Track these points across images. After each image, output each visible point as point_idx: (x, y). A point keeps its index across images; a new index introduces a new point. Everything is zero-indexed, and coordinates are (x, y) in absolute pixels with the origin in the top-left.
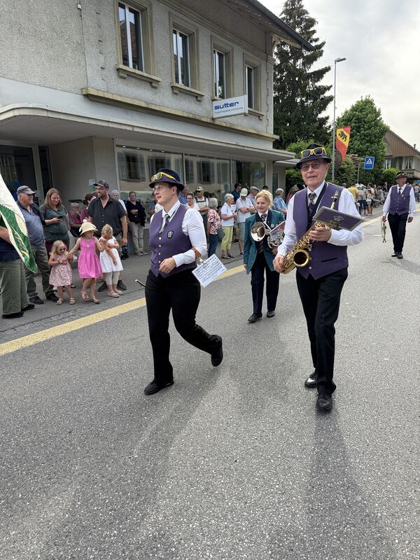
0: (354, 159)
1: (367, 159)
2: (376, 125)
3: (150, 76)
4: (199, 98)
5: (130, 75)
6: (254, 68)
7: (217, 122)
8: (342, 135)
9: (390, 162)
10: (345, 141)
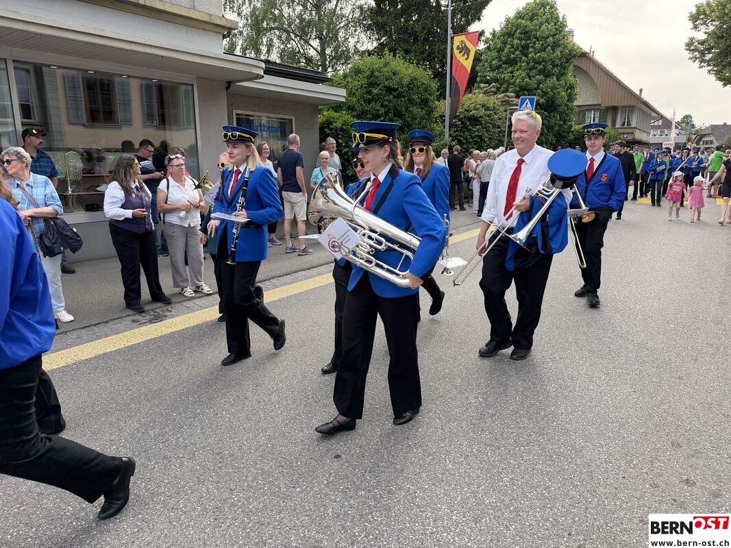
2: (557, 44)
9: (597, 115)
10: (466, 59)
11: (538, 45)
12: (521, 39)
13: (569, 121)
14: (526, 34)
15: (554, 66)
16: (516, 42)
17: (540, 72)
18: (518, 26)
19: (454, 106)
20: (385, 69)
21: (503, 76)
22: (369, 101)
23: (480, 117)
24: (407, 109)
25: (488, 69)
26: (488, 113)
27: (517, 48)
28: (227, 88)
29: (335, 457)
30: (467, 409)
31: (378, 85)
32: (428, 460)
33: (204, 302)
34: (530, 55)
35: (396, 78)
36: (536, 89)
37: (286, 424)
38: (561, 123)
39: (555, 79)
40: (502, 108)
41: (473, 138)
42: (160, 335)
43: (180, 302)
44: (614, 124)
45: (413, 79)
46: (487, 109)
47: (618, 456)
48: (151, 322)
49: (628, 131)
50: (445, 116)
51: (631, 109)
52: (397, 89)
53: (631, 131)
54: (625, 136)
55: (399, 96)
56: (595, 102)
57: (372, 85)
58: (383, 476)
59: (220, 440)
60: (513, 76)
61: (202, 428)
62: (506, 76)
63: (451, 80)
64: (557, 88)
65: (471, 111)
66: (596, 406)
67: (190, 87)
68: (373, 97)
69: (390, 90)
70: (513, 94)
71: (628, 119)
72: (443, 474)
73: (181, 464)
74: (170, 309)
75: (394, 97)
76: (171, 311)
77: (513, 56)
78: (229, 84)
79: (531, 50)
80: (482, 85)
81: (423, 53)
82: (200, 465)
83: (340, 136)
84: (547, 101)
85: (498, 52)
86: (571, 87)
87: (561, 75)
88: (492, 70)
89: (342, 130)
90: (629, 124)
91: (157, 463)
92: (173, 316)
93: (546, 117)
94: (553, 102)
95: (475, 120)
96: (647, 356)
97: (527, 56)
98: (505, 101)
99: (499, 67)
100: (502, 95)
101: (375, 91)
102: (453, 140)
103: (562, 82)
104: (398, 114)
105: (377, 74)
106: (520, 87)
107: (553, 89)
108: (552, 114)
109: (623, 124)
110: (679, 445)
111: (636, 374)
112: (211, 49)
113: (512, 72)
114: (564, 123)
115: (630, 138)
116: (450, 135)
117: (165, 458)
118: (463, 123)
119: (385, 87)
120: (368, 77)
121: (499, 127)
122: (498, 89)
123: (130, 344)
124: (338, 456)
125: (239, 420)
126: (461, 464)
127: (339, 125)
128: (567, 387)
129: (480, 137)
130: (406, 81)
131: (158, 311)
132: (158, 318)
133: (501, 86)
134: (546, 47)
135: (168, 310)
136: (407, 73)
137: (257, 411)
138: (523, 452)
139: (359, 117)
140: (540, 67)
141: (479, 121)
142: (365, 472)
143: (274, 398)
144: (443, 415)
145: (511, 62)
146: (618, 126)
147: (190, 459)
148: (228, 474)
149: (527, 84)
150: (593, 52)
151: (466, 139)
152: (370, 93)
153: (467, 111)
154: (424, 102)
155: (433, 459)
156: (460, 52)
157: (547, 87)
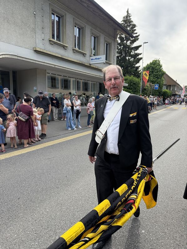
0: (150, 85)
1: (156, 85)
2: (160, 71)
3: (64, 44)
4: (84, 55)
5: (55, 43)
6: (109, 44)
7: (92, 66)
8: (146, 74)
9: (166, 87)
10: (147, 77)
11: (156, 71)
12: (151, 69)
13: (162, 89)
14: (153, 68)
15: (160, 76)
16: (150, 70)
17: (156, 78)
18: (151, 66)
44: (170, 89)
51: (175, 86)
71: (174, 88)
79: (154, 72)
87: (161, 78)
90: (174, 90)
97: (153, 74)
107: (160, 81)
140: (156, 76)
157: (158, 81)
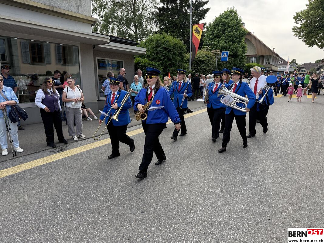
9: (255, 59)
10: (198, 35)
11: (229, 29)
12: (222, 27)
13: (243, 62)
14: (224, 24)
15: (236, 38)
16: (220, 28)
17: (230, 41)
18: (221, 21)
19: (193, 56)
20: (163, 40)
21: (214, 43)
22: (156, 54)
23: (205, 60)
24: (173, 57)
25: (208, 40)
26: (208, 58)
27: (221, 30)
28: (94, 48)
29: (141, 213)
30: (200, 189)
31: (160, 47)
32: (183, 213)
33: (82, 142)
34: (226, 34)
35: (168, 44)
36: (229, 48)
37: (119, 198)
38: (240, 63)
39: (237, 44)
40: (214, 57)
41: (201, 69)
42: (62, 158)
43: (72, 143)
44: (263, 63)
45: (176, 44)
46: (208, 57)
47: (266, 210)
48: (58, 152)
49: (269, 66)
50: (189, 60)
51: (270, 57)
52: (169, 48)
53: (270, 66)
54: (268, 68)
55: (169, 51)
56: (254, 54)
57: (157, 46)
58: (163, 221)
59: (89, 206)
60: (219, 43)
61: (81, 200)
62: (216, 43)
63: (192, 44)
64: (238, 48)
65: (201, 58)
66: (257, 188)
67: (77, 47)
68: (158, 52)
69: (165, 49)
70: (218, 50)
71: (269, 61)
72: (190, 219)
73: (71, 217)
74: (67, 146)
75: (167, 52)
76: (68, 147)
77: (218, 34)
78: (94, 46)
79: (226, 31)
80: (205, 47)
81: (179, 33)
82: (80, 217)
83: (144, 69)
84: (234, 53)
85: (212, 32)
86: (244, 47)
87: (239, 42)
88: (210, 40)
89: (144, 66)
90: (269, 63)
91: (60, 217)
92: (68, 149)
93: (233, 60)
94: (236, 54)
95: (202, 62)
96: (279, 165)
97: (225, 34)
98: (215, 53)
99: (213, 39)
100: (214, 51)
101: (159, 49)
102: (193, 70)
103: (240, 45)
104: (169, 59)
105: (159, 41)
106: (222, 47)
107: (236, 48)
108: (236, 59)
109: (267, 63)
110: (293, 205)
111: (274, 173)
112: (87, 31)
113: (218, 41)
114: (241, 62)
115: (270, 69)
116: (192, 68)
117: (64, 214)
118: (197, 63)
119: (163, 47)
120: (156, 43)
121: (213, 65)
122: (212, 48)
123: (49, 162)
124: (142, 212)
125: (98, 196)
126: (197, 215)
127: (143, 64)
128: (244, 179)
129: (205, 69)
130: (172, 45)
131: (62, 147)
132: (62, 150)
133: (214, 47)
134: (233, 30)
135: (66, 146)
136: (172, 41)
137: (106, 192)
138: (225, 209)
139: (152, 60)
140: (230, 39)
141: (204, 62)
142: (155, 219)
143: (114, 186)
144: (189, 193)
145: (218, 37)
146: (264, 64)
147: (76, 214)
148: (93, 221)
149: (225, 46)
150: (253, 32)
151: (198, 70)
152: (156, 50)
153: (199, 58)
154: (180, 54)
155: (185, 213)
156: (196, 32)
157: (234, 47)
